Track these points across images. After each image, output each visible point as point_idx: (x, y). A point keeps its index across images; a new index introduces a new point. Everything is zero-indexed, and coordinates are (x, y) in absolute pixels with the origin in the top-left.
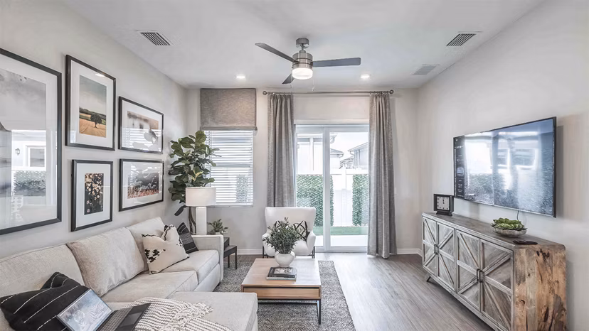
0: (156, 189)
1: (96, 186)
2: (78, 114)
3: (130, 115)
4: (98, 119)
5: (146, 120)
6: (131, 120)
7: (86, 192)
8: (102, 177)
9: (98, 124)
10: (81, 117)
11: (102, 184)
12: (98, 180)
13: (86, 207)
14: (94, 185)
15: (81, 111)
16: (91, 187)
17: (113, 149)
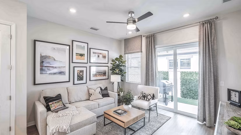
0: (105, 75)
1: (81, 74)
2: (75, 54)
3: (94, 53)
4: (82, 55)
5: (100, 54)
6: (94, 54)
7: (78, 75)
8: (83, 71)
9: (82, 57)
10: (76, 55)
11: (83, 73)
12: (82, 72)
13: (78, 79)
14: (80, 73)
15: (76, 54)
16: (79, 74)
17: (87, 63)
